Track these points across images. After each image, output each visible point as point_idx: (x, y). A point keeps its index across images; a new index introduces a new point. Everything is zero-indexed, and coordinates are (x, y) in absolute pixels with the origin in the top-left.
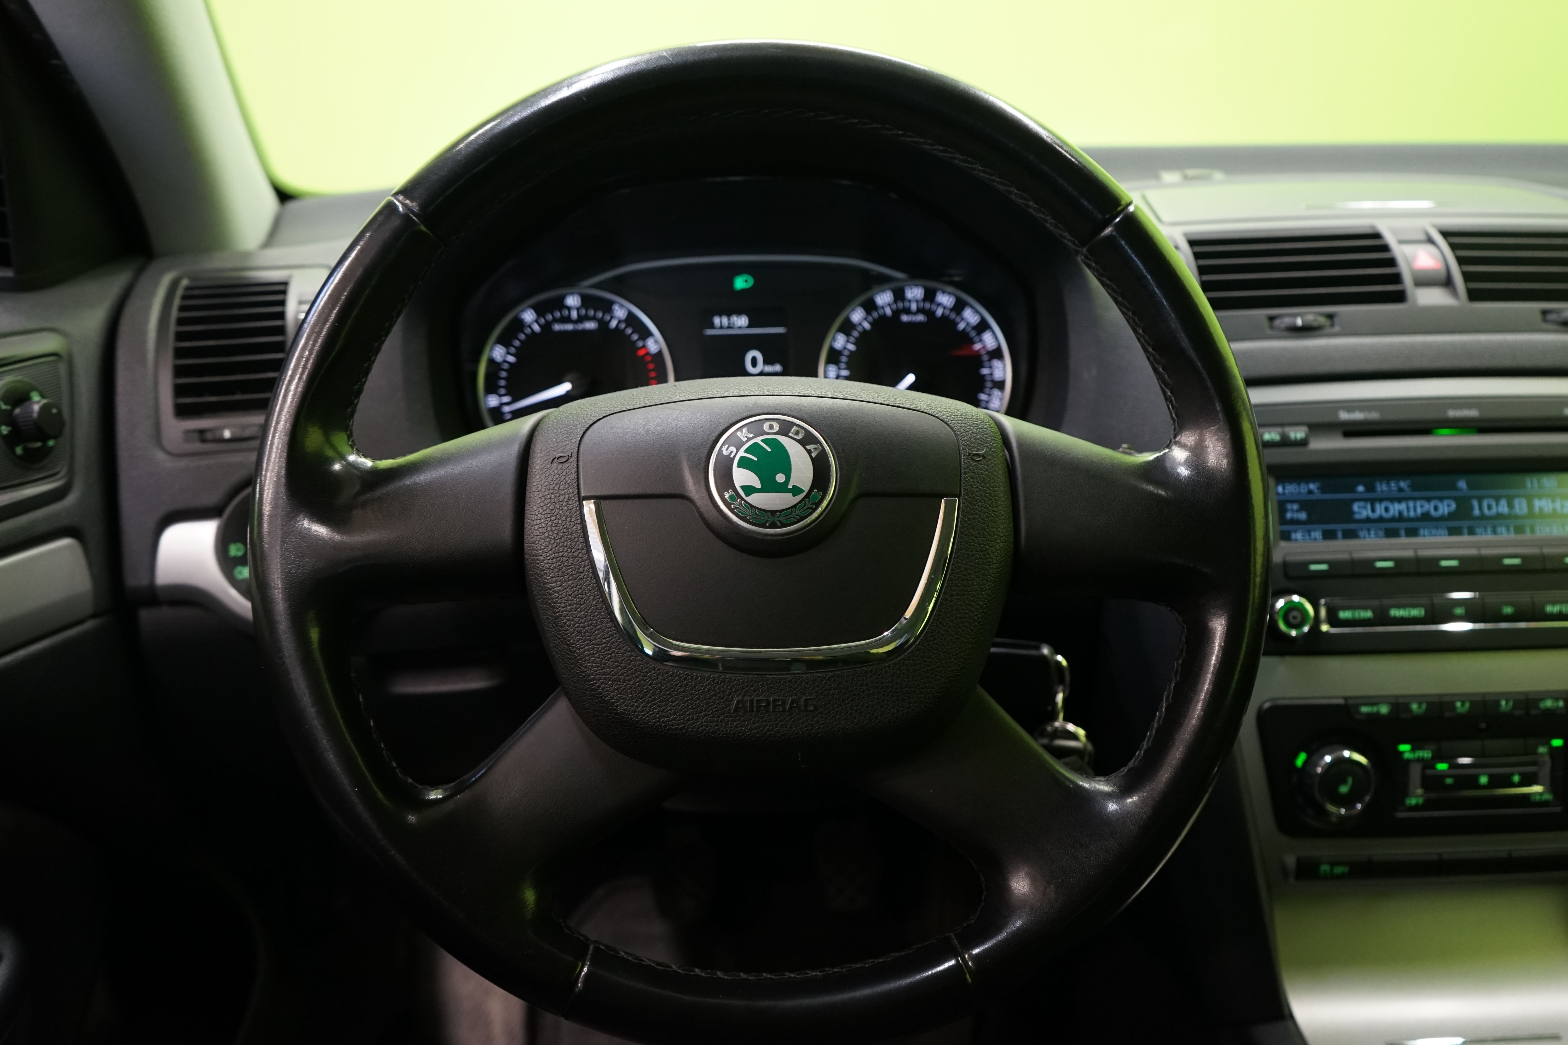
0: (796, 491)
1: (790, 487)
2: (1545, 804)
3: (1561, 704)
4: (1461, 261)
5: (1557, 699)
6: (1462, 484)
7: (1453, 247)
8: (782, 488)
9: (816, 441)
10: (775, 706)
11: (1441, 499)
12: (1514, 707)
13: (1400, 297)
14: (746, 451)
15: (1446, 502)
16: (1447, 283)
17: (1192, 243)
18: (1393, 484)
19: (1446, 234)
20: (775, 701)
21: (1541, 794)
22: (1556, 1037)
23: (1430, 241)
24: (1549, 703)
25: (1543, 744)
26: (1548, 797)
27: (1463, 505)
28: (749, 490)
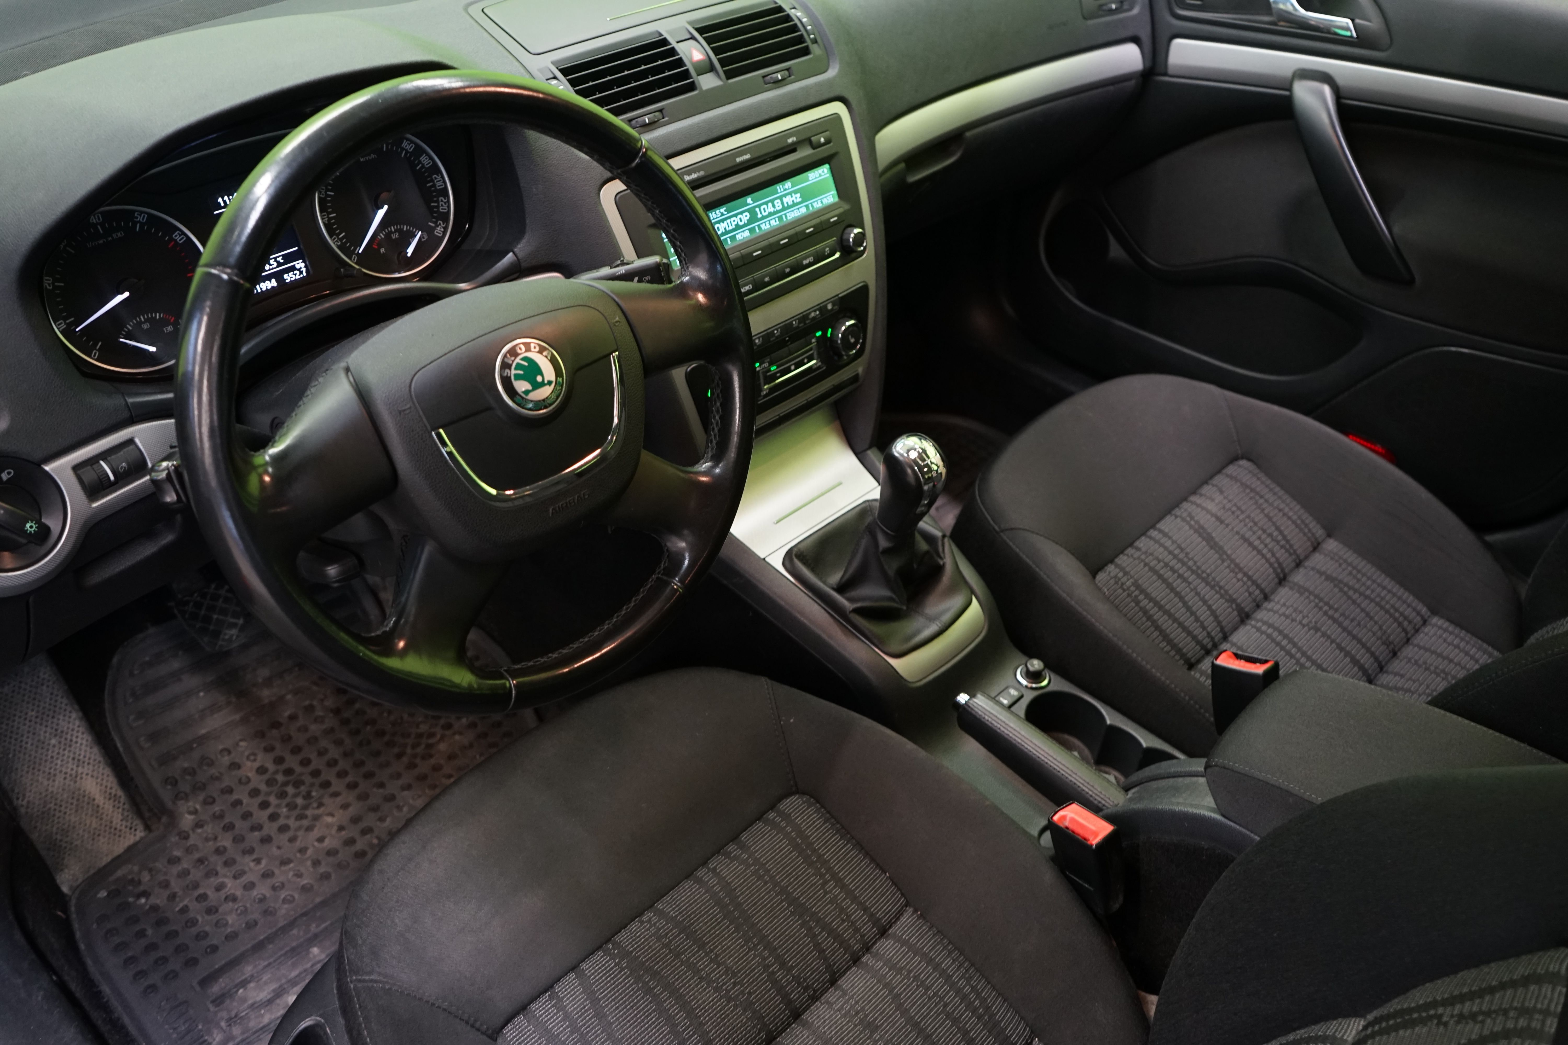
0: (550, 383)
1: (546, 382)
2: (819, 368)
3: (818, 312)
4: (716, 51)
5: (815, 311)
6: (749, 200)
7: (709, 41)
8: (543, 384)
9: (545, 349)
10: (570, 503)
11: (741, 213)
12: (799, 323)
13: (692, 87)
14: (515, 369)
15: (745, 214)
16: (712, 69)
17: (565, 72)
18: (717, 211)
19: (700, 31)
20: (570, 501)
21: (815, 364)
22: (840, 484)
23: (693, 38)
24: (813, 315)
25: (813, 338)
26: (819, 364)
27: (752, 211)
28: (527, 392)
